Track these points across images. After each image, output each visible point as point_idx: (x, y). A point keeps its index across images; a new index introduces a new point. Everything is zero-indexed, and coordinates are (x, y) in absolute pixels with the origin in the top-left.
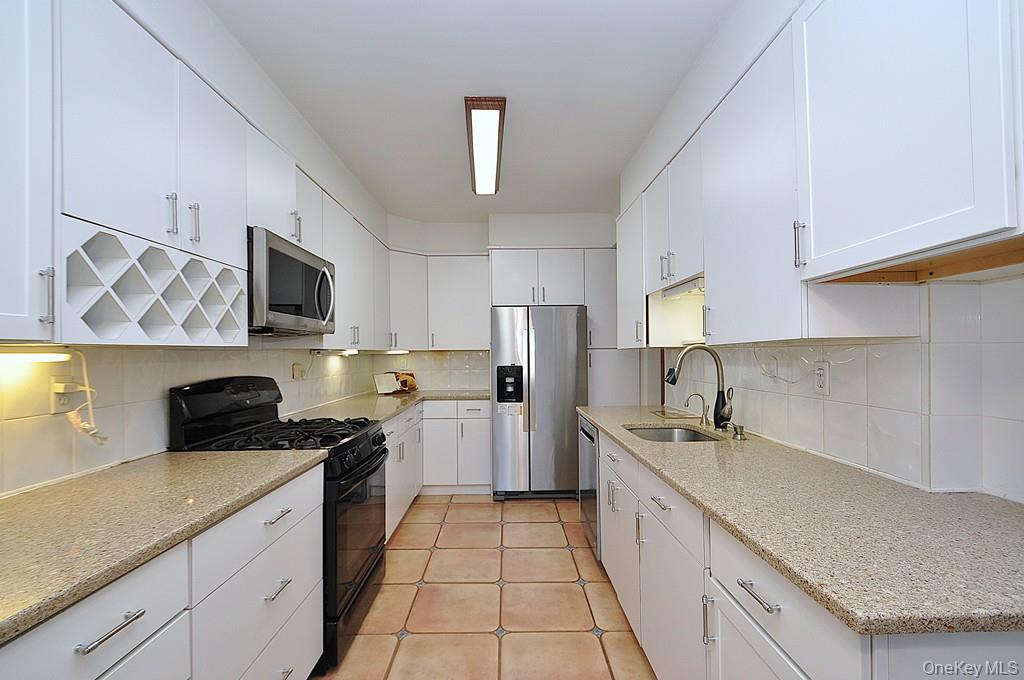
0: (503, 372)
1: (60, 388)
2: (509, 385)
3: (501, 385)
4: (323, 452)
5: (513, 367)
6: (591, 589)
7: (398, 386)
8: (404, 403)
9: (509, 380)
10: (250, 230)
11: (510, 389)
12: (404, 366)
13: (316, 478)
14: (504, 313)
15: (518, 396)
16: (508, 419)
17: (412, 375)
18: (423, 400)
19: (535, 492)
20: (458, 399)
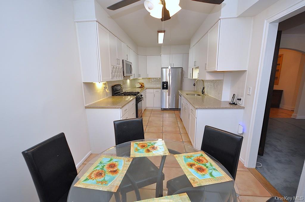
0: (163, 83)
1: (104, 86)
2: (165, 86)
3: (163, 86)
4: (136, 96)
5: (166, 82)
6: (179, 123)
7: (140, 86)
8: (142, 90)
9: (165, 85)
10: (123, 60)
11: (165, 87)
12: (141, 81)
13: (135, 100)
14: (164, 70)
15: (167, 88)
16: (165, 93)
17: (143, 83)
18: (146, 89)
19: (170, 109)
20: (154, 89)
